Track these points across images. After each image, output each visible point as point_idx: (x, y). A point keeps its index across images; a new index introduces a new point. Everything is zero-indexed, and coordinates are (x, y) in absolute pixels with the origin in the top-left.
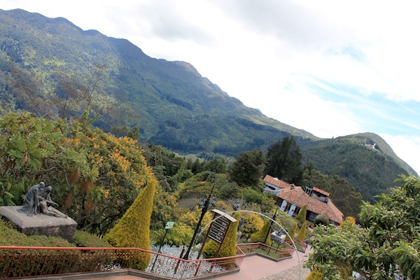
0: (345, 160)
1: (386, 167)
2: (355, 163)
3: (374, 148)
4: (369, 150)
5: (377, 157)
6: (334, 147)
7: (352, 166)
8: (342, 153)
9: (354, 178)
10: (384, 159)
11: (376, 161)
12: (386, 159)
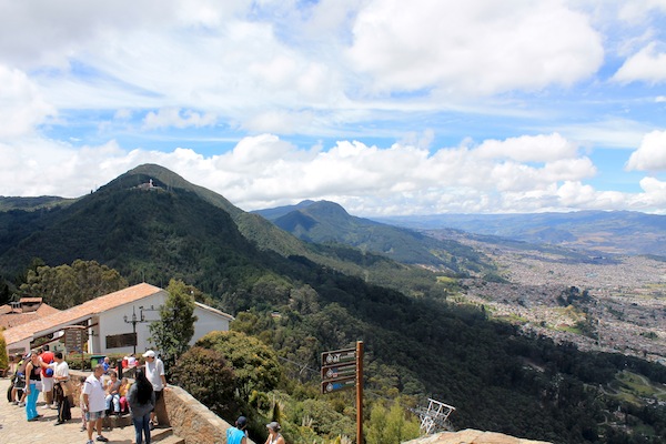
0: (119, 218)
1: (176, 205)
2: (134, 217)
3: (151, 186)
4: (147, 192)
5: (160, 197)
6: (96, 206)
7: (131, 224)
8: (111, 210)
9: (141, 239)
10: (169, 196)
11: (160, 203)
12: (173, 196)
